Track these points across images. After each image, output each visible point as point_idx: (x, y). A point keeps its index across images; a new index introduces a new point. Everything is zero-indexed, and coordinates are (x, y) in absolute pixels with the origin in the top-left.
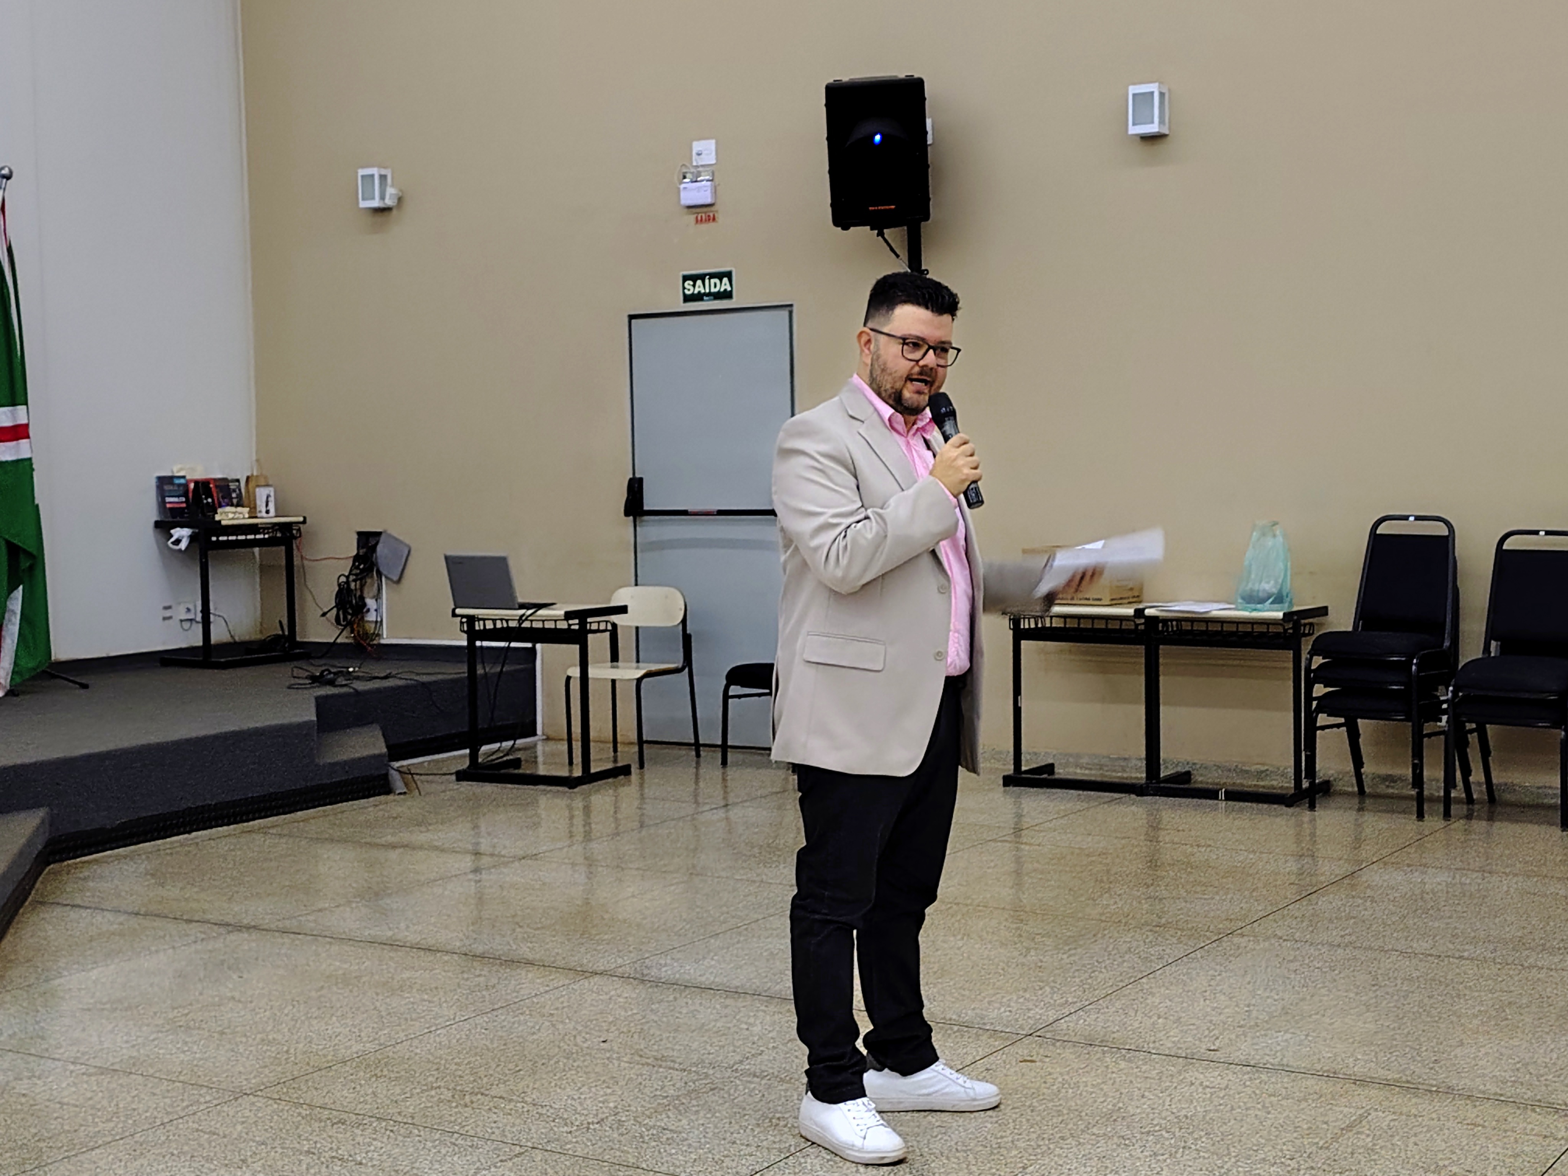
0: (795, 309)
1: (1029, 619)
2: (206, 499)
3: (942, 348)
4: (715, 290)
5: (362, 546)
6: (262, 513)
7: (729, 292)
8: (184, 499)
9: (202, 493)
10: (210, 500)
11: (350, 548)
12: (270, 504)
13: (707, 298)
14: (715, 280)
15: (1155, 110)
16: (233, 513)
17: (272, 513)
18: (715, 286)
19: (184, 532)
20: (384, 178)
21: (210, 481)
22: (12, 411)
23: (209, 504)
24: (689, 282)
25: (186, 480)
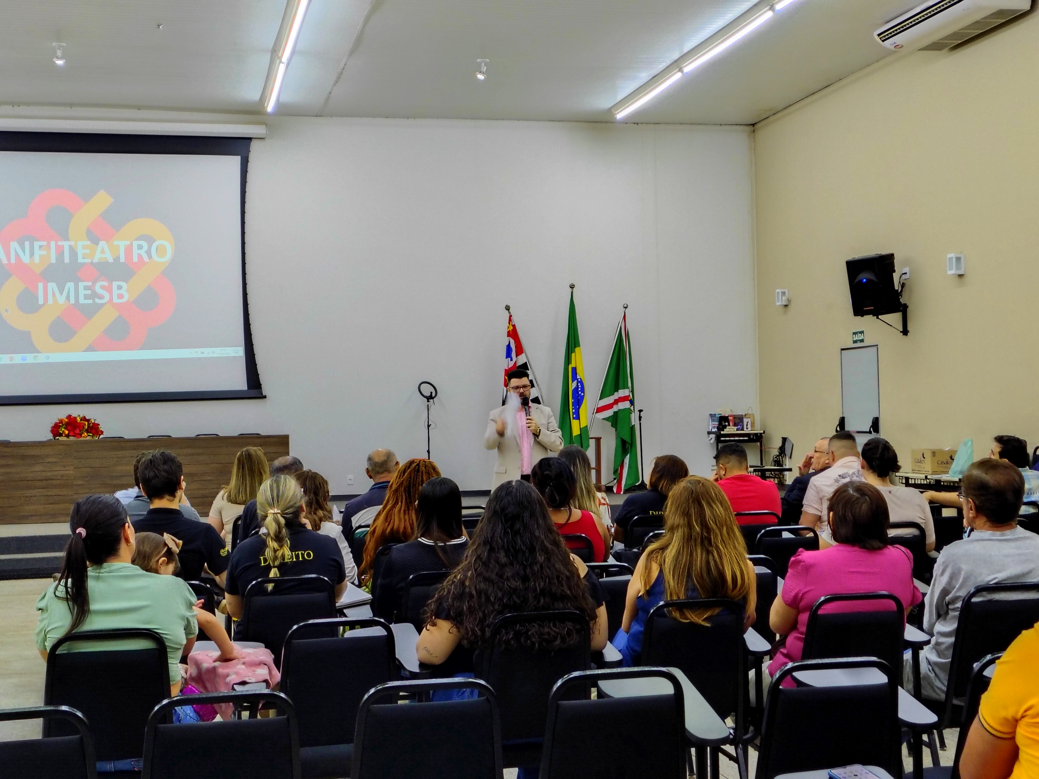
0: (879, 347)
1: (918, 479)
2: (725, 423)
4: (860, 339)
5: (782, 443)
6: (745, 429)
7: (863, 339)
8: (718, 423)
9: (723, 421)
10: (727, 424)
11: (780, 444)
12: (748, 425)
13: (858, 342)
14: (860, 334)
15: (954, 264)
16: (730, 429)
17: (750, 429)
18: (860, 337)
19: (713, 436)
20: (784, 293)
21: (731, 416)
22: (624, 391)
23: (725, 425)
24: (854, 335)
25: (720, 415)
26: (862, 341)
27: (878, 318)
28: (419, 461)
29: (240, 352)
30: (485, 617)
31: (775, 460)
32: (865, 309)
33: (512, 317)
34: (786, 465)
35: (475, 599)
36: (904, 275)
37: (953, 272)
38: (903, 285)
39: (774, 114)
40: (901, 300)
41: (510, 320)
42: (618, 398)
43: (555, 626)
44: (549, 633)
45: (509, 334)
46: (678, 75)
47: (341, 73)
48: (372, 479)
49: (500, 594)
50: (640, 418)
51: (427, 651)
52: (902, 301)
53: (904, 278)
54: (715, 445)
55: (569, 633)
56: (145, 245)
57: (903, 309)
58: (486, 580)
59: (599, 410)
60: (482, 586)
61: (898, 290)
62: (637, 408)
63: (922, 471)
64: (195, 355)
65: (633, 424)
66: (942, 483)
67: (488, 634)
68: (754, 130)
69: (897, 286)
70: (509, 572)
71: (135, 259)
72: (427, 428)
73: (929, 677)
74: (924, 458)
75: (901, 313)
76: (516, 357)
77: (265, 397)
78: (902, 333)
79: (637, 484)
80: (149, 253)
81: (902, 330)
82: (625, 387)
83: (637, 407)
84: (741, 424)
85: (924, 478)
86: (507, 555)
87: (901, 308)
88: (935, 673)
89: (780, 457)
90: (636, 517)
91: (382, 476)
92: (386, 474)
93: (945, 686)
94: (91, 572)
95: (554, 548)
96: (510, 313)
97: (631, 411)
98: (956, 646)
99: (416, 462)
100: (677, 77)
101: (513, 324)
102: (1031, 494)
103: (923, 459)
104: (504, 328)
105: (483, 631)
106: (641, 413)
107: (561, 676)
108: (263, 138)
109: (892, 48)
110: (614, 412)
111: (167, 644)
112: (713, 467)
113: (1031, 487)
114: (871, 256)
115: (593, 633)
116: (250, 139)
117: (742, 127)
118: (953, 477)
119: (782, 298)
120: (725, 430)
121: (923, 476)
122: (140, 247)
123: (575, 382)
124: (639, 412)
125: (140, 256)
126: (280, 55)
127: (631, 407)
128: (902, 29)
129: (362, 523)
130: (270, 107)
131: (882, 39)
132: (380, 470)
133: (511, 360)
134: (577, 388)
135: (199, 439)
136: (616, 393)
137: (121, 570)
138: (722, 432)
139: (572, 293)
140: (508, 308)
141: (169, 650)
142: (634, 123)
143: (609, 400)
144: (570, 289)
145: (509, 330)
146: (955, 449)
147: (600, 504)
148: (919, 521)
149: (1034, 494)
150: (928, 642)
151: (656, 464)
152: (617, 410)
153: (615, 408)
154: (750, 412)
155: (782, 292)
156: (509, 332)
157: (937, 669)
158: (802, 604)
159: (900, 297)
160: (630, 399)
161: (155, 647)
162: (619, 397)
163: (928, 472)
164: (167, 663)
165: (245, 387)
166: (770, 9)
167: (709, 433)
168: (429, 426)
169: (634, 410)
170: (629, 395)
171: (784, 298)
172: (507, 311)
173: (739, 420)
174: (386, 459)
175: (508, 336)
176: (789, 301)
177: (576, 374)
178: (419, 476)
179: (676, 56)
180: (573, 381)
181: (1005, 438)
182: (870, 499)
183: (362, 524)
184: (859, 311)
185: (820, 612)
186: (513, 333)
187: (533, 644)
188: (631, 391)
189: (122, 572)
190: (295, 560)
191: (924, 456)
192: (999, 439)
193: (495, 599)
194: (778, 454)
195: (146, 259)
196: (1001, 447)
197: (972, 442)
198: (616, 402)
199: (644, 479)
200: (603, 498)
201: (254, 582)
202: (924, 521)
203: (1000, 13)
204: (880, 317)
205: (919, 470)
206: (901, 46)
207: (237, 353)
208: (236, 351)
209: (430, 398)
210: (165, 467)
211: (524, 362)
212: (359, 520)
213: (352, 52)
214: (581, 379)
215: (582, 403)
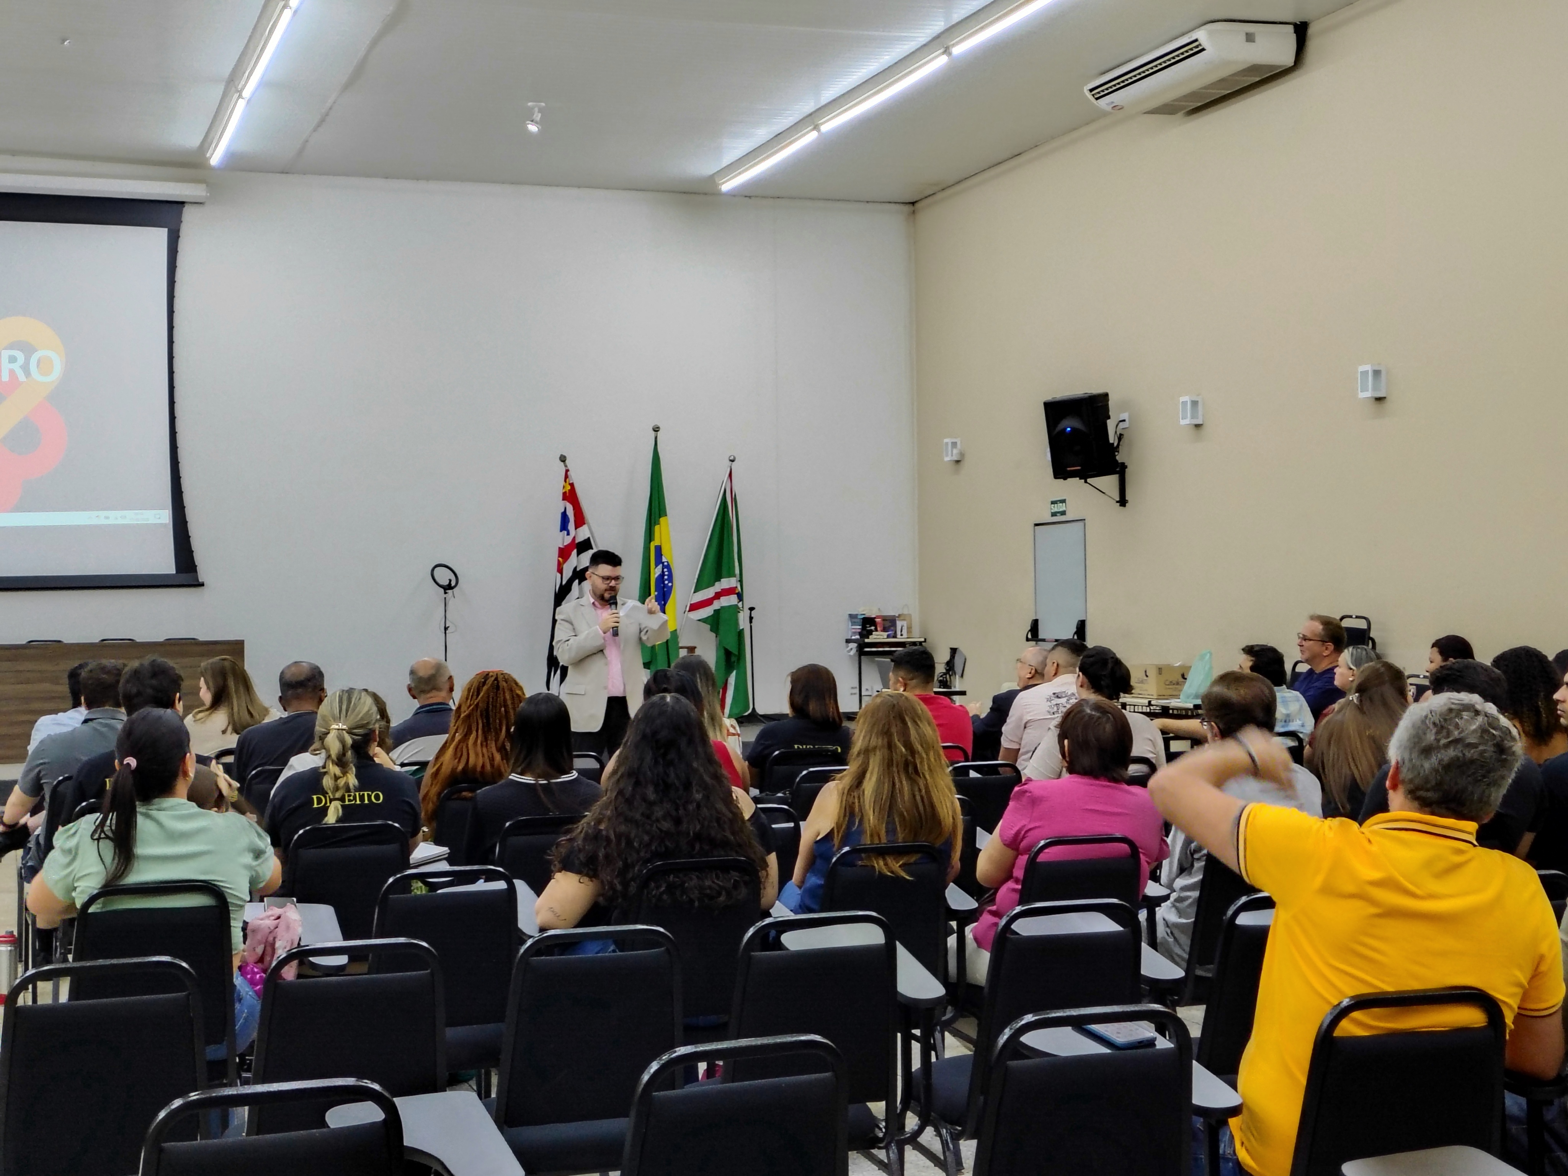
0: (1086, 522)
2: (870, 626)
3: (617, 578)
4: (1061, 510)
5: (951, 656)
6: (899, 636)
7: (1065, 511)
8: (860, 627)
9: (868, 624)
10: (873, 628)
11: (947, 657)
12: (903, 630)
13: (1058, 514)
14: (1061, 504)
15: (1189, 411)
16: (878, 636)
17: (905, 635)
18: (1061, 507)
19: (854, 646)
20: (954, 444)
21: (878, 617)
22: (729, 580)
23: (871, 630)
24: (1053, 505)
25: (863, 616)
26: (1063, 513)
27: (1086, 482)
28: (495, 674)
29: (165, 516)
30: (627, 867)
31: (940, 680)
32: (1068, 469)
33: (568, 473)
34: (955, 687)
35: (613, 845)
36: (1121, 423)
37: (1187, 421)
38: (1120, 437)
39: (943, 189)
40: (1117, 458)
41: (566, 477)
42: (720, 590)
43: (718, 878)
44: (710, 887)
45: (565, 497)
46: (813, 136)
47: (327, 115)
48: (416, 700)
49: (646, 838)
50: (751, 618)
51: (553, 911)
52: (1120, 458)
53: (1122, 428)
54: (857, 658)
55: (736, 886)
56: (20, 356)
57: (1120, 470)
58: (628, 820)
59: (694, 607)
60: (623, 828)
61: (1113, 444)
62: (747, 606)
63: (1145, 695)
64: (94, 521)
65: (741, 628)
66: (1171, 712)
67: (633, 888)
68: (914, 211)
69: (1112, 439)
70: (658, 812)
71: (5, 377)
72: (444, 631)
73: (1167, 941)
74: (1147, 676)
75: (1117, 475)
76: (576, 529)
77: (202, 585)
78: (1118, 504)
79: (746, 714)
80: (26, 368)
81: (1118, 499)
82: (731, 574)
83: (748, 603)
84: (892, 628)
85: (1147, 705)
86: (656, 791)
87: (1118, 469)
88: (1175, 938)
89: (948, 676)
90: (777, 753)
91: (429, 695)
92: (434, 693)
93: (1186, 953)
94: (140, 809)
95: (714, 782)
96: (566, 466)
97: (739, 608)
98: (1200, 901)
99: (492, 676)
100: (809, 138)
101: (571, 482)
102: (1289, 721)
103: (1145, 678)
104: (559, 486)
105: (625, 884)
106: (752, 612)
107: (753, 924)
108: (201, 203)
109: (1109, 109)
110: (715, 611)
111: (229, 900)
112: (853, 690)
113: (1288, 712)
114: (1077, 396)
115: (765, 888)
116: (183, 203)
117: (898, 207)
118: (1186, 702)
119: (952, 451)
120: (870, 637)
121: (1146, 702)
122: (12, 360)
123: (660, 566)
124: (749, 611)
125: (12, 372)
126: (240, 87)
127: (738, 602)
128: (1122, 84)
129: (405, 760)
130: (216, 158)
131: (1096, 96)
132: (427, 688)
133: (568, 534)
134: (663, 574)
135: (105, 646)
136: (717, 583)
137: (177, 807)
138: (866, 640)
139: (656, 438)
140: (563, 459)
141: (233, 909)
142: (746, 197)
143: (708, 593)
144: (653, 434)
145: (564, 491)
146: (1189, 665)
147: (729, 734)
148: (1149, 756)
149: (1293, 722)
150: (1166, 898)
151: (793, 682)
152: (719, 608)
153: (716, 605)
154: (906, 612)
155: (952, 443)
156: (564, 494)
157: (1176, 932)
158: (1023, 844)
159: (1116, 453)
160: (737, 592)
161: (214, 905)
162: (722, 589)
163: (1152, 695)
164: (230, 926)
165: (172, 570)
166: (944, 53)
167: (848, 641)
168: (446, 629)
169: (743, 607)
170: (736, 587)
171: (955, 451)
172: (562, 463)
173: (890, 623)
174: (434, 673)
175: (563, 499)
176: (962, 454)
177: (662, 555)
178: (500, 694)
179: (809, 107)
180: (656, 566)
181: (1256, 649)
182: (1112, 715)
183: (406, 762)
184: (1060, 471)
185: (1041, 858)
186: (571, 496)
187: (691, 901)
188: (739, 581)
189: (176, 810)
190: (358, 802)
191: (1147, 674)
192: (1249, 650)
193: (640, 846)
194: (944, 671)
195: (22, 377)
196: (1252, 660)
197: (1211, 654)
198: (718, 596)
199: (756, 707)
200: (732, 726)
201: (301, 832)
202: (1155, 756)
203: (1254, 69)
204: (1089, 480)
205: (1140, 693)
206: (1120, 107)
207: (160, 518)
208: (158, 516)
209: (448, 588)
210: (154, 682)
211: (586, 538)
212: (400, 757)
213: (347, 86)
214: (667, 562)
215: (669, 597)
